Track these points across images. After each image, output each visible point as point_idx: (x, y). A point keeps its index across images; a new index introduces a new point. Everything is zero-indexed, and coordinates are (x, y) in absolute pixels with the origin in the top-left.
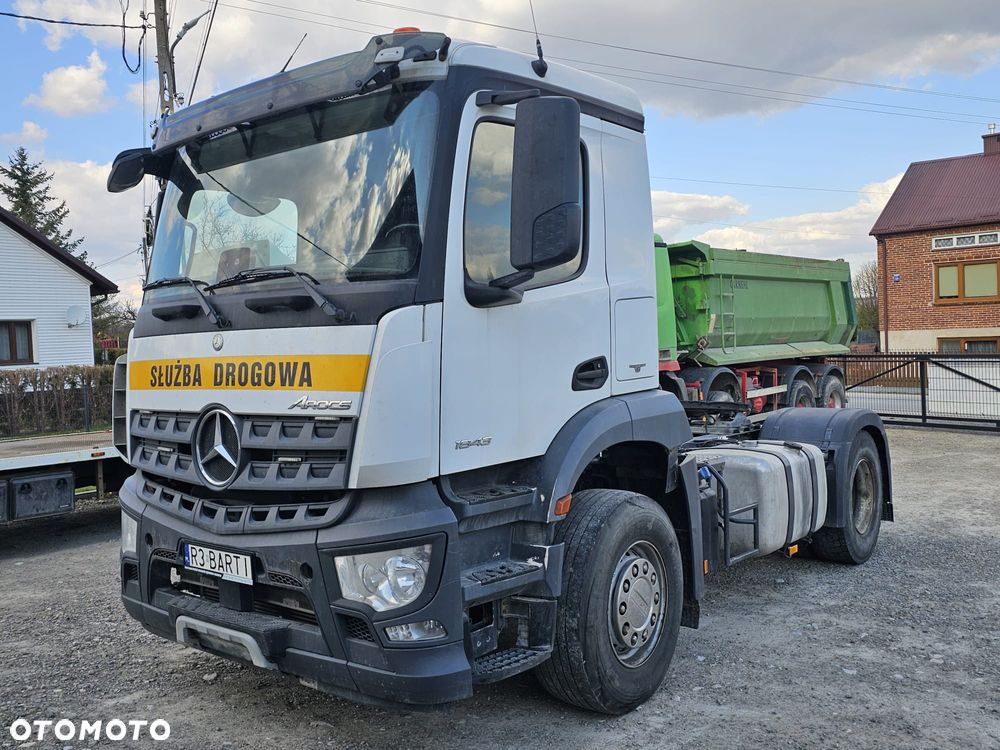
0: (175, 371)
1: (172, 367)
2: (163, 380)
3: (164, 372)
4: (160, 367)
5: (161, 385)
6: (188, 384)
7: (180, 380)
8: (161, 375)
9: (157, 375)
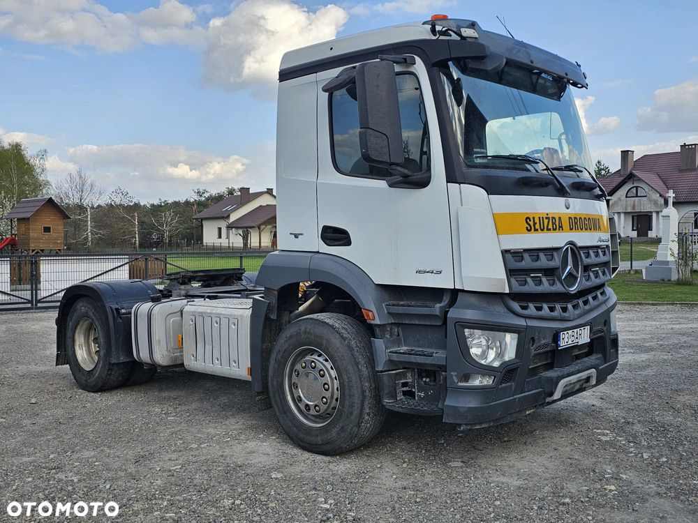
0: (546, 221)
1: (543, 218)
2: (537, 226)
3: (537, 221)
4: (534, 218)
5: (536, 230)
6: (556, 229)
7: (550, 226)
8: (535, 224)
9: (532, 223)
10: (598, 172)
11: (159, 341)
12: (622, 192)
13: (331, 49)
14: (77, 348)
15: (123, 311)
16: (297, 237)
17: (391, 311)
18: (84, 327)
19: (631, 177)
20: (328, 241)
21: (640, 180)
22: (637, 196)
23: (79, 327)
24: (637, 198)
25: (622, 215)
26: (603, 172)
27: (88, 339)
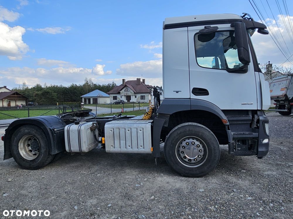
10: (113, 85)
11: (85, 142)
12: (123, 90)
13: (195, 18)
14: (20, 150)
15: (55, 130)
16: (178, 93)
17: (230, 119)
18: (24, 139)
19: (126, 86)
20: (196, 94)
21: (128, 87)
22: (127, 91)
23: (21, 140)
24: (127, 92)
25: (124, 96)
26: (114, 85)
27: (25, 145)
